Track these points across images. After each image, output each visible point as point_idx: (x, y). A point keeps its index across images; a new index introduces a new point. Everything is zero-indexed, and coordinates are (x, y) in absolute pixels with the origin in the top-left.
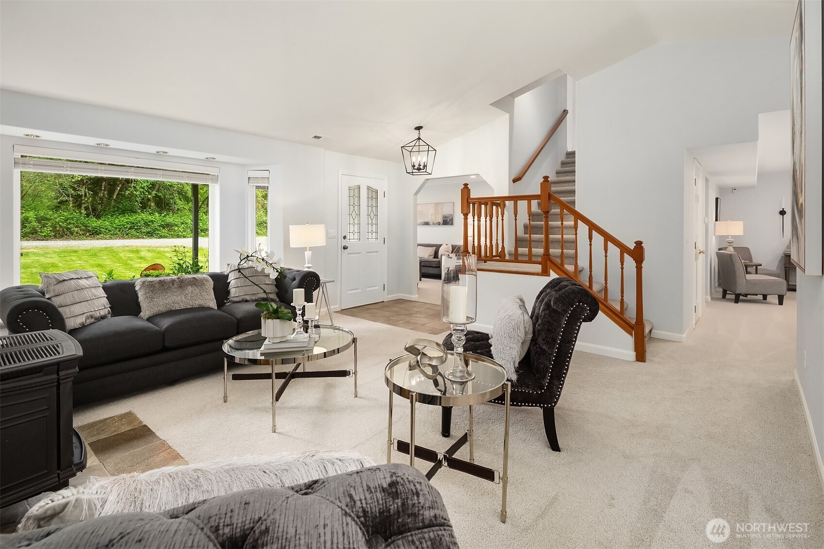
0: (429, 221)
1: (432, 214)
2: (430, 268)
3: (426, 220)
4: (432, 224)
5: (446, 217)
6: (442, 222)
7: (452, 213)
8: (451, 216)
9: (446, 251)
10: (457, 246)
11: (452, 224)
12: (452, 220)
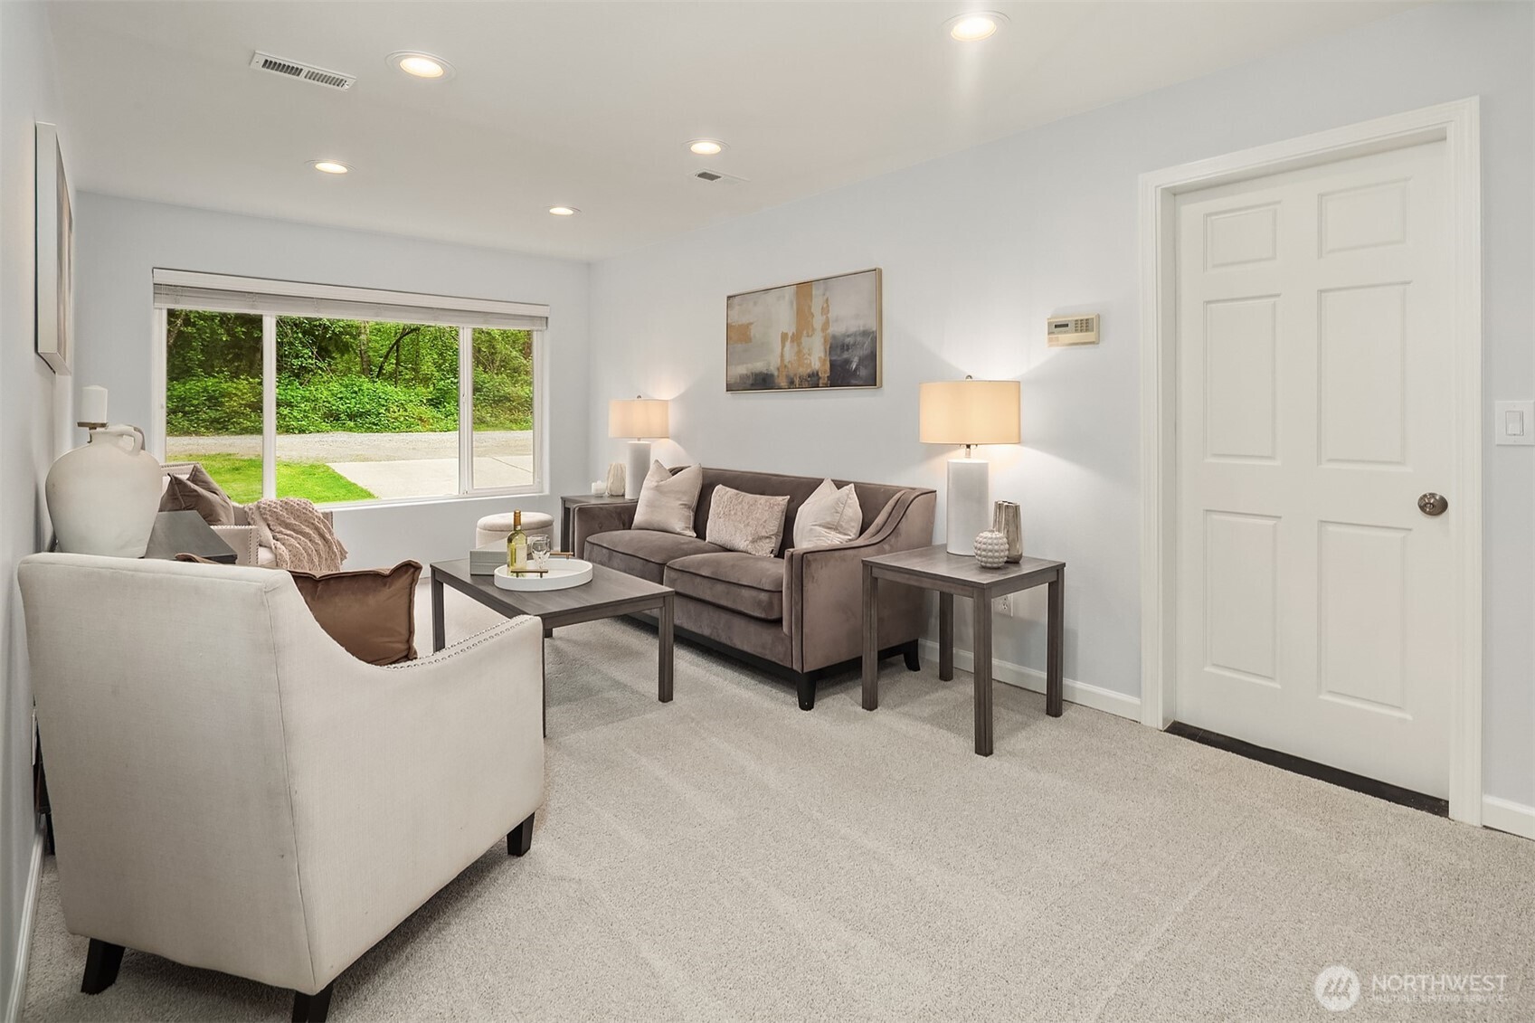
0: (773, 369)
1: (784, 337)
2: (738, 623)
3: (759, 366)
4: (784, 384)
5: (845, 347)
6: (825, 373)
7: (872, 325)
8: (868, 342)
9: (829, 527)
10: (898, 489)
11: (872, 381)
12: (872, 359)
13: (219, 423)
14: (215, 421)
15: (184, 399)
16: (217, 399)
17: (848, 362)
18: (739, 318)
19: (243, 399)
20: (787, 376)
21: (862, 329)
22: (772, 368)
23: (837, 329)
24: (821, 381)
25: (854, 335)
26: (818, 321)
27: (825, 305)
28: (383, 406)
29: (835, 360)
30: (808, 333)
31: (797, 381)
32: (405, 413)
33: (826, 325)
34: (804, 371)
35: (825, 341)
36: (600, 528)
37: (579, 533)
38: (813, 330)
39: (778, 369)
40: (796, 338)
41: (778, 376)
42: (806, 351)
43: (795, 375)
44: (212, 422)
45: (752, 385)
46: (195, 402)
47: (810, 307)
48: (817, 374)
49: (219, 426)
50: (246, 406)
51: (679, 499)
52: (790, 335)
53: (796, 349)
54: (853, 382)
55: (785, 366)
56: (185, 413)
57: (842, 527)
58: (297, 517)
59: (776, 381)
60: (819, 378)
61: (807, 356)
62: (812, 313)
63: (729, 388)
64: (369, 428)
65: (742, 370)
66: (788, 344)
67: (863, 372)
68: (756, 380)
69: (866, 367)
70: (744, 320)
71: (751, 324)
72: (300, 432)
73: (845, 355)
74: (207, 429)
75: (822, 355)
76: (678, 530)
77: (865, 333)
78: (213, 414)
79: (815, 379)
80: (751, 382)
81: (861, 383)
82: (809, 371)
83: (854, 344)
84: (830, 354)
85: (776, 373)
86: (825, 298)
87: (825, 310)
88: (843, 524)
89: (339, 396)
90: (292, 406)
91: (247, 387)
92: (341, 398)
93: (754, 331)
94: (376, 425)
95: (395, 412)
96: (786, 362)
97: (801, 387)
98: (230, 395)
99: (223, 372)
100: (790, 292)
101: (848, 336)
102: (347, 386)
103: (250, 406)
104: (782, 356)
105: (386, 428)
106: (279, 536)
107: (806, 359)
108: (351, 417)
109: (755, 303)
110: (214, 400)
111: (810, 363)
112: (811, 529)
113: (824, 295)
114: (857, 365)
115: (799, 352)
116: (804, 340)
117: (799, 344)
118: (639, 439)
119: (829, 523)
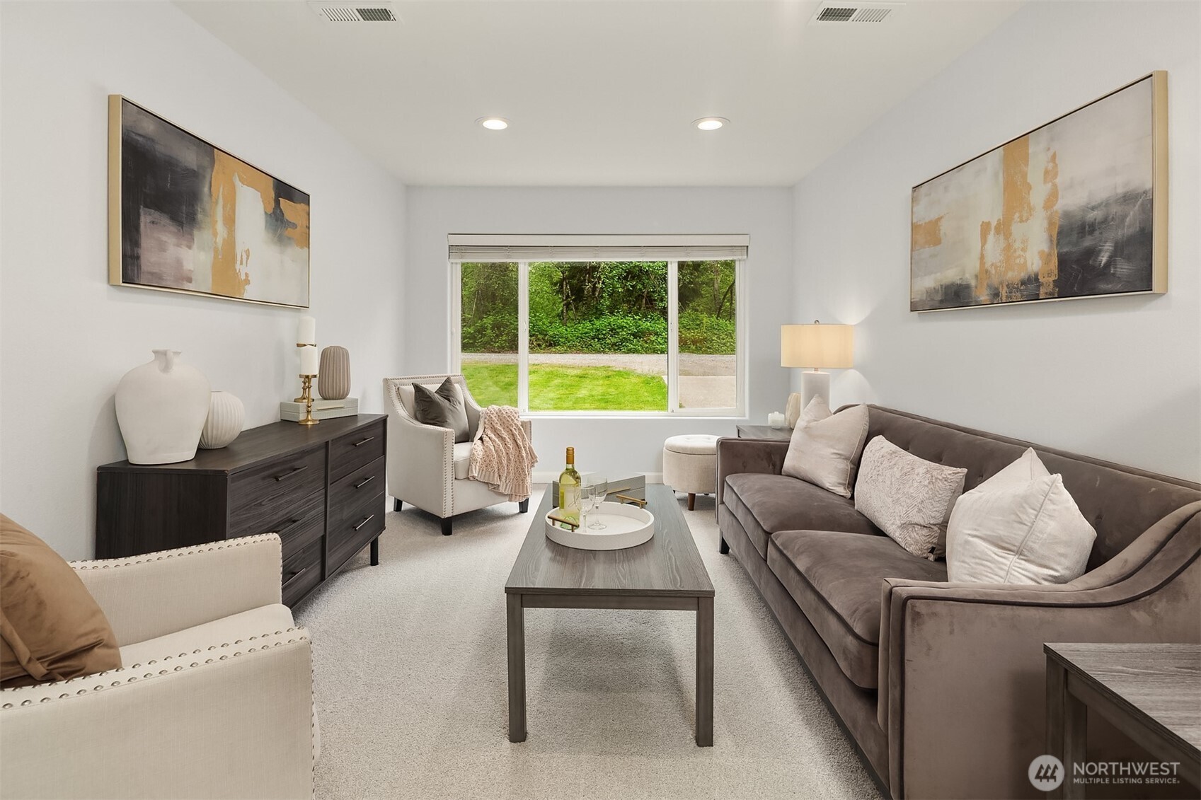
0: (969, 278)
3: (951, 275)
4: (984, 296)
5: (1087, 229)
6: (1048, 280)
7: (1146, 181)
8: (1134, 212)
9: (1002, 545)
11: (1143, 282)
13: (616, 346)
14: (614, 344)
15: (598, 330)
16: (615, 330)
17: (1092, 252)
18: (925, 213)
19: (629, 330)
20: (989, 286)
21: (1120, 191)
22: (967, 276)
23: (1073, 200)
24: (1042, 291)
25: (1107, 204)
26: (1037, 197)
27: (1051, 165)
28: (716, 334)
29: (1066, 253)
30: (1021, 217)
31: (1004, 292)
32: (731, 340)
33: (1053, 196)
34: (1015, 276)
35: (1051, 224)
36: (745, 467)
37: (721, 470)
38: (1031, 209)
39: (976, 276)
40: (1003, 228)
41: (976, 287)
42: (1017, 245)
43: (1001, 283)
44: (612, 346)
45: (941, 301)
46: (604, 332)
47: (1025, 176)
48: (1037, 279)
49: (616, 348)
50: (631, 334)
51: (832, 447)
52: (994, 224)
53: (1002, 244)
54: (1103, 286)
55: (987, 271)
56: (599, 339)
57: (1031, 550)
58: (503, 424)
59: (973, 294)
60: (1039, 285)
61: (1019, 252)
62: (1029, 184)
63: (914, 308)
64: (705, 350)
65: (929, 282)
66: (991, 237)
67: (1123, 268)
68: (946, 294)
69: (1129, 259)
70: (933, 216)
71: (940, 219)
72: (661, 353)
73: (1088, 242)
74: (610, 349)
75: (1045, 247)
76: (828, 485)
77: (1128, 198)
78: (614, 340)
79: (1032, 286)
80: (939, 297)
81: (1119, 287)
82: (1023, 275)
83: (1105, 221)
84: (1058, 244)
85: (973, 283)
86: (1051, 153)
87: (1050, 174)
88: (1036, 546)
89: (688, 327)
90: (657, 335)
91: (632, 322)
92: (689, 329)
93: (945, 227)
94: (710, 348)
95: (723, 339)
96: (988, 266)
97: (1010, 300)
98: (622, 327)
99: (619, 312)
100: (993, 161)
101: (1093, 208)
102: (693, 320)
103: (633, 335)
104: (982, 257)
105: (716, 351)
106: (485, 438)
107: (1020, 256)
108: (694, 342)
109: (946, 189)
110: (613, 332)
111: (1025, 263)
112: (967, 542)
113: (1049, 149)
114: (1110, 257)
115: (1008, 248)
116: (1017, 229)
117: (1008, 235)
118: (816, 369)
119: (1001, 539)
